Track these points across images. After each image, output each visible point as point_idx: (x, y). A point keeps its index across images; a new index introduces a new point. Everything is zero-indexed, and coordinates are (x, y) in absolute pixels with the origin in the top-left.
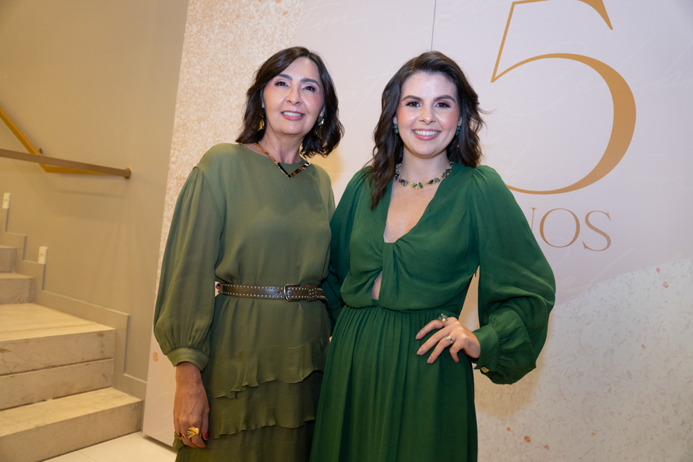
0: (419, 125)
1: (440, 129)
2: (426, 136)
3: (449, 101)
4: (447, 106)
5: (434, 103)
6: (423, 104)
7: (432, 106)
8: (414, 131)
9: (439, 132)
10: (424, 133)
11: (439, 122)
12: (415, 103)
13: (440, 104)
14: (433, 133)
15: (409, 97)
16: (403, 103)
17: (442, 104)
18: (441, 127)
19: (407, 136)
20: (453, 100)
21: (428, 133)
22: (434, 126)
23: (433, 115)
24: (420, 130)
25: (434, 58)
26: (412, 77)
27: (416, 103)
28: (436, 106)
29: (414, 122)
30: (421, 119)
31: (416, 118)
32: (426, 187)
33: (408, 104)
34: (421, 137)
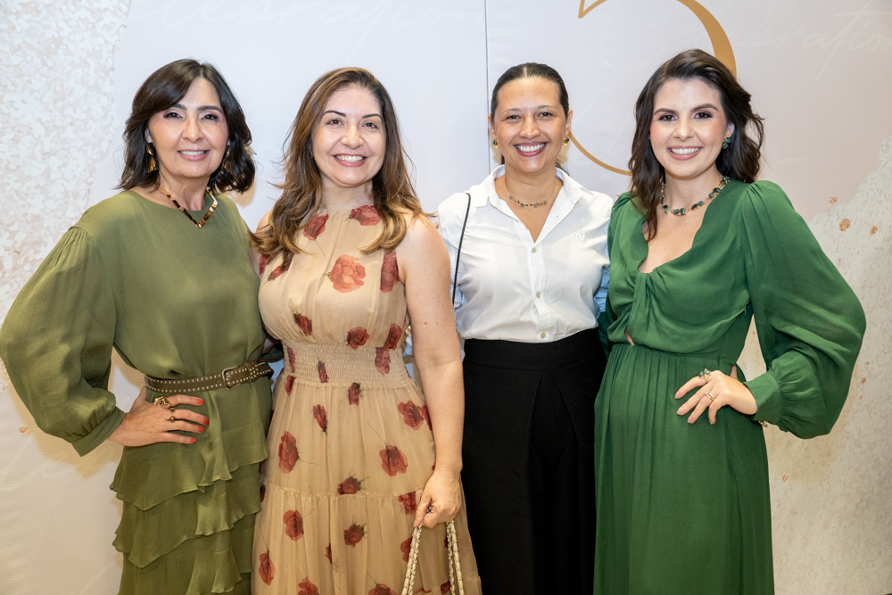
0: (674, 143)
1: (700, 145)
2: (683, 154)
3: (710, 110)
4: (708, 115)
5: (691, 115)
6: (678, 118)
7: (690, 118)
8: (670, 149)
9: (700, 148)
10: (681, 151)
11: (698, 137)
12: (669, 116)
13: (700, 114)
14: (693, 150)
15: (662, 110)
16: (655, 117)
17: (702, 114)
18: (702, 142)
19: (662, 156)
20: (715, 108)
21: (686, 151)
22: (694, 142)
23: (690, 129)
24: (676, 148)
25: (689, 60)
26: (665, 85)
27: (671, 116)
28: (695, 118)
29: (669, 139)
30: (675, 135)
31: (671, 135)
32: (690, 214)
33: (661, 118)
34: (678, 157)
